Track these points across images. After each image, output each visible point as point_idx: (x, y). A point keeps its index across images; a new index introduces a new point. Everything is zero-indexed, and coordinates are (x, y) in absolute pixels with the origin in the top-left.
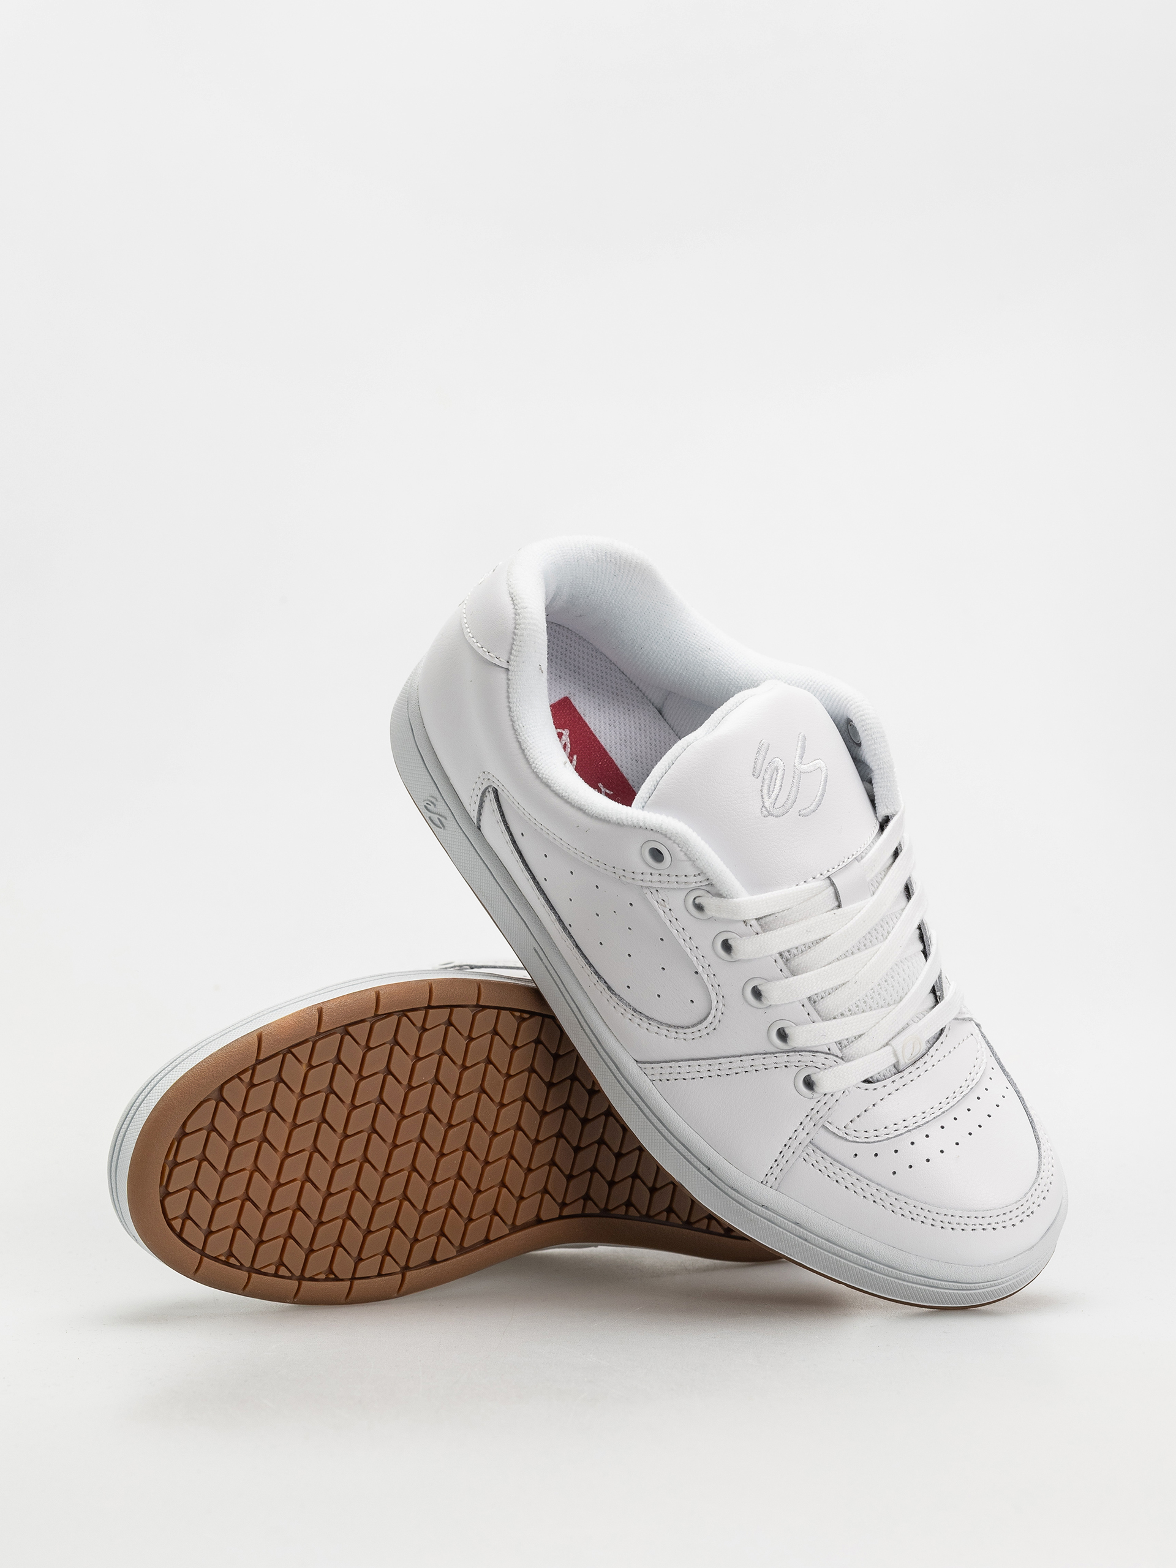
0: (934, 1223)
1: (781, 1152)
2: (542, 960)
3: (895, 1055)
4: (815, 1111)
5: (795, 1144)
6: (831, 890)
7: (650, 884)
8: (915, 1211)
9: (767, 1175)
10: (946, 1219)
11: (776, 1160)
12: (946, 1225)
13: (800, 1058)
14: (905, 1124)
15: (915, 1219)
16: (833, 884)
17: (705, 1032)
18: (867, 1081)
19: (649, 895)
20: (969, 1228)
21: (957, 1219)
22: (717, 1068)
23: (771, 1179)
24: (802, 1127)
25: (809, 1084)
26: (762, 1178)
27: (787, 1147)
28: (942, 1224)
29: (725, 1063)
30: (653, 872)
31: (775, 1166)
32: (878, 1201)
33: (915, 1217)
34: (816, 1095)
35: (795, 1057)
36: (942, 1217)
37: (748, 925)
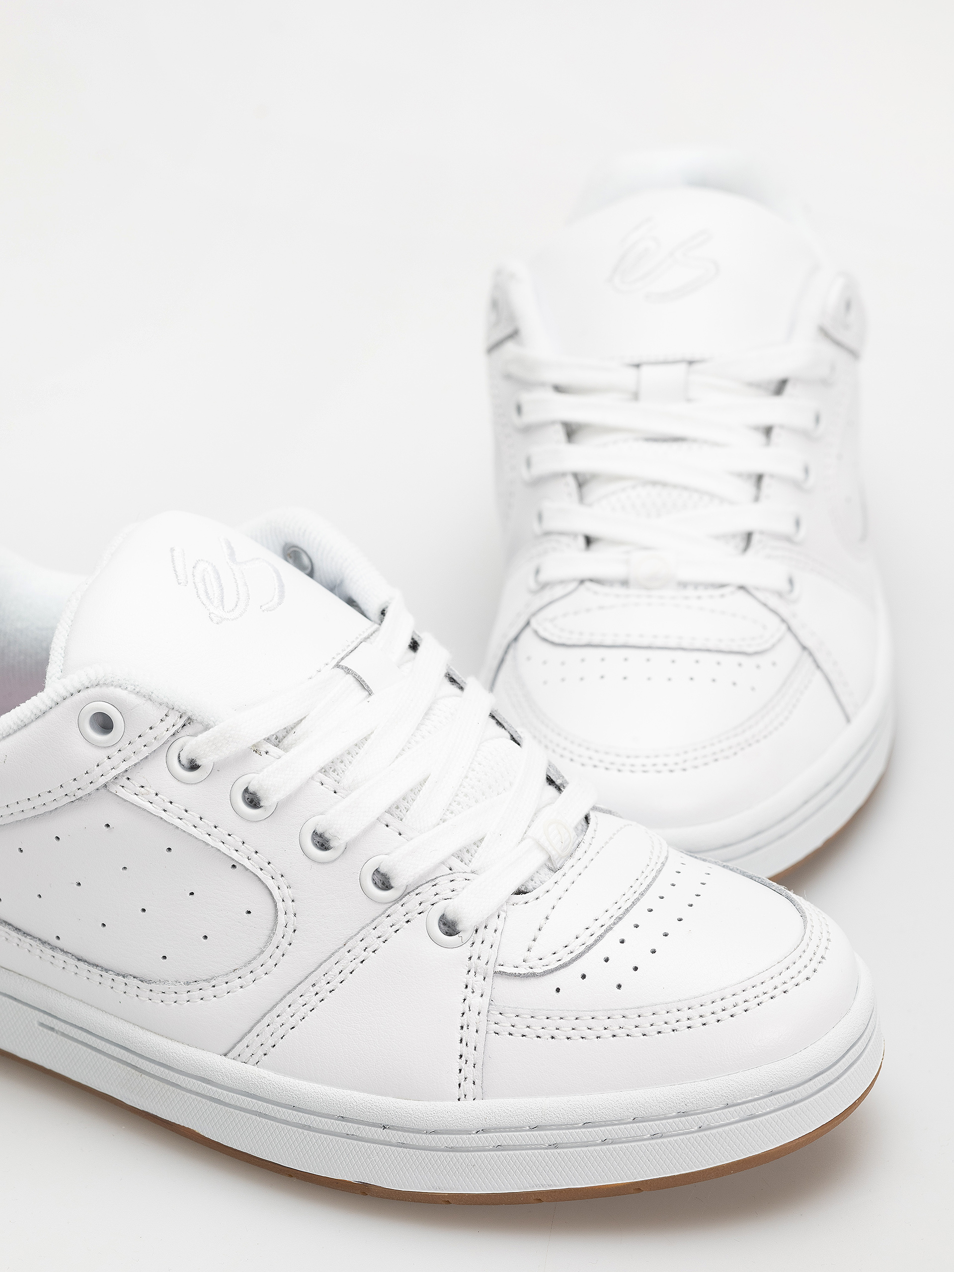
0: (704, 1020)
1: (461, 1040)
2: (52, 1029)
3: (543, 848)
4: (474, 958)
5: (471, 1017)
6: (350, 678)
7: (114, 773)
8: (671, 1018)
9: (460, 1085)
10: (717, 1006)
11: (461, 1056)
12: (720, 1015)
13: (419, 898)
14: (599, 923)
15: (677, 1027)
16: (348, 671)
17: (285, 943)
18: (519, 892)
19: (122, 792)
20: (753, 1003)
21: (732, 1000)
22: (324, 982)
23: (467, 1086)
24: (469, 989)
25: (449, 927)
26: (457, 1092)
27: (465, 1028)
28: (715, 1017)
29: (330, 969)
30: (109, 752)
31: (463, 1064)
32: (618, 1032)
33: (676, 1026)
34: (464, 935)
35: (412, 901)
36: (709, 1008)
37: (263, 753)
